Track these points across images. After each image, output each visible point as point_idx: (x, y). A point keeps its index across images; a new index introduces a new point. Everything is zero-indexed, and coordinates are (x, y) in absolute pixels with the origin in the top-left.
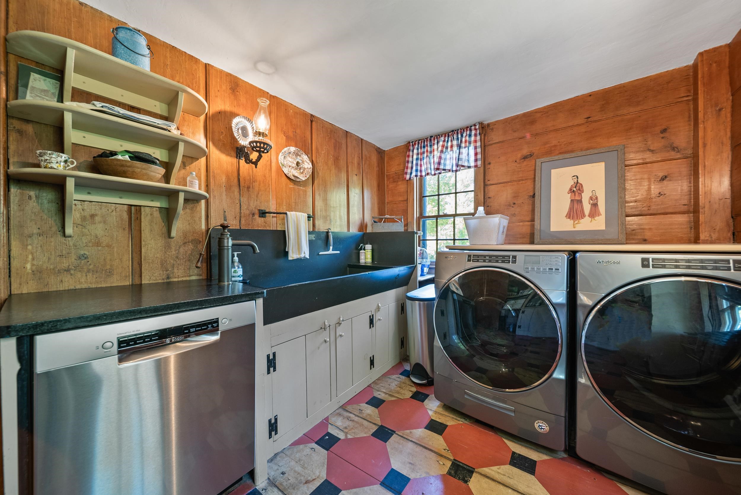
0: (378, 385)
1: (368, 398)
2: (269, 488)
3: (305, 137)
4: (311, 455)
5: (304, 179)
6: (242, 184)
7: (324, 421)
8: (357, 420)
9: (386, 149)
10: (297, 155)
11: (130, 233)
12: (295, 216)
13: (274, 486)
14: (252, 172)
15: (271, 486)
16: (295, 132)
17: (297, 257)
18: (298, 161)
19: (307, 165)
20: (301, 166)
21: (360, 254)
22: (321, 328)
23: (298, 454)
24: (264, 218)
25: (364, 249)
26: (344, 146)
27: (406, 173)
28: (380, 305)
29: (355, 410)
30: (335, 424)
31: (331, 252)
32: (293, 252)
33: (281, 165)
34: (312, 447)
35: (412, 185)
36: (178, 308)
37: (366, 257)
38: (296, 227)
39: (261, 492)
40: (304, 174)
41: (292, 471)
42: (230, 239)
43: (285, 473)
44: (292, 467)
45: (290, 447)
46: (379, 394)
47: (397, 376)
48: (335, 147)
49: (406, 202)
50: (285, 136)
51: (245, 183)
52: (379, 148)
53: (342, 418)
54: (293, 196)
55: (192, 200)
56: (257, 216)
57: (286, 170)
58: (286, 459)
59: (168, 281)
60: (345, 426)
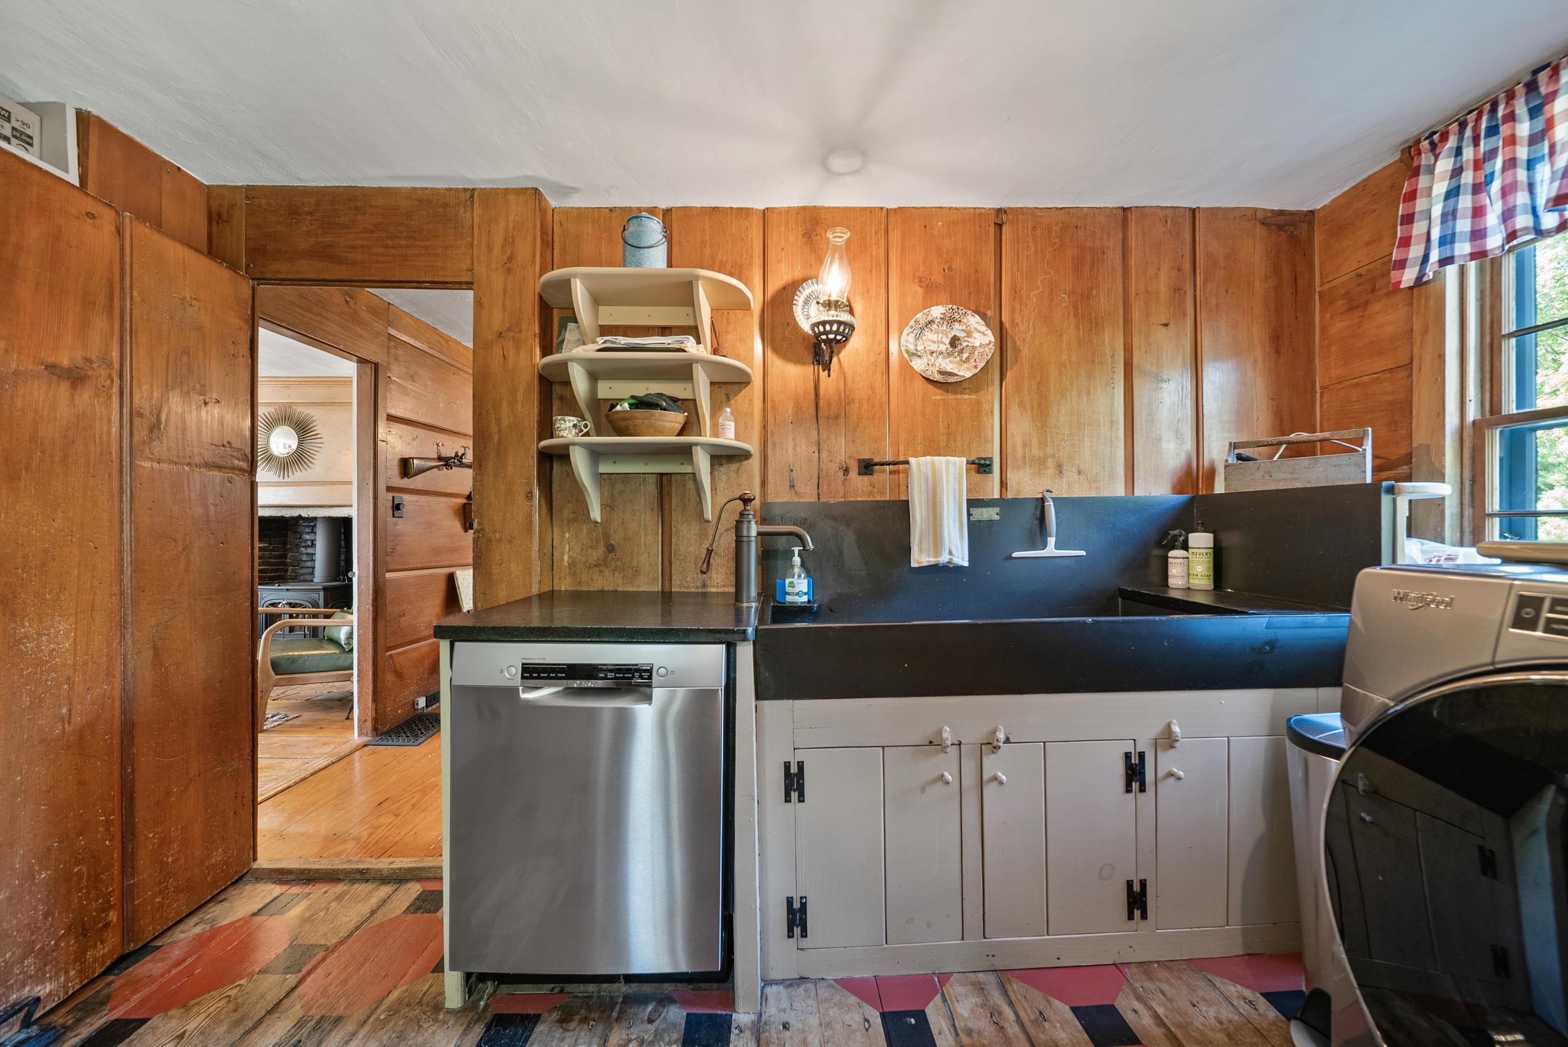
0: (1151, 979)
1: (1092, 999)
2: (748, 1033)
3: (976, 271)
4: (854, 1032)
5: (968, 375)
6: (823, 411)
7: (936, 979)
8: (1012, 1036)
9: (1317, 204)
10: (951, 320)
11: (660, 515)
12: (929, 466)
13: (756, 1038)
14: (845, 384)
15: (752, 1034)
16: (950, 269)
17: (928, 562)
18: (955, 336)
19: (982, 337)
20: (965, 344)
21: (1170, 560)
22: (931, 742)
23: (835, 1009)
24: (870, 477)
25: (1185, 547)
26: (1114, 257)
27: (1402, 264)
28: (1176, 729)
29: (1026, 1006)
30: (952, 1003)
31: (1051, 549)
32: (921, 550)
33: (906, 356)
34: (869, 1019)
35: (1432, 303)
36: (598, 636)
37: (1191, 572)
38: (931, 492)
39: (733, 1029)
40: (973, 360)
41: (802, 1035)
42: (753, 523)
43: (788, 1029)
44: (806, 1028)
45: (835, 984)
46: (1135, 1011)
47: (1246, 992)
48: (1077, 270)
49: (1405, 374)
50: (921, 287)
51: (829, 410)
52: (1281, 213)
53: (979, 1001)
54: (941, 420)
55: (739, 456)
56: (854, 473)
57: (918, 365)
58: (810, 1002)
59: (704, 590)
60: (970, 1025)
